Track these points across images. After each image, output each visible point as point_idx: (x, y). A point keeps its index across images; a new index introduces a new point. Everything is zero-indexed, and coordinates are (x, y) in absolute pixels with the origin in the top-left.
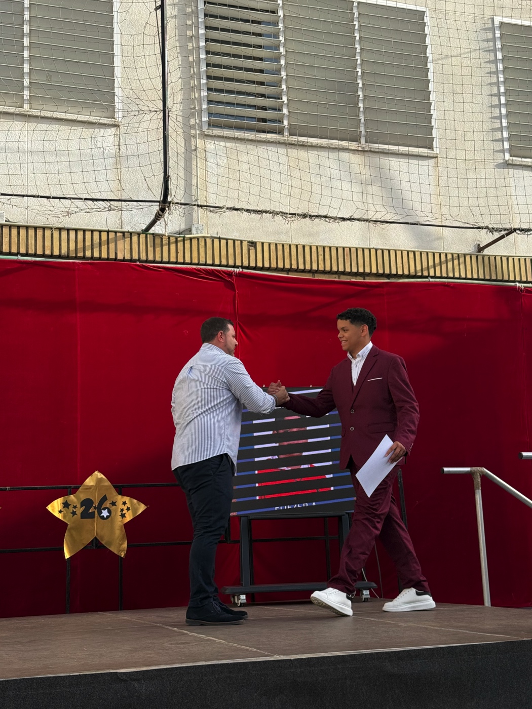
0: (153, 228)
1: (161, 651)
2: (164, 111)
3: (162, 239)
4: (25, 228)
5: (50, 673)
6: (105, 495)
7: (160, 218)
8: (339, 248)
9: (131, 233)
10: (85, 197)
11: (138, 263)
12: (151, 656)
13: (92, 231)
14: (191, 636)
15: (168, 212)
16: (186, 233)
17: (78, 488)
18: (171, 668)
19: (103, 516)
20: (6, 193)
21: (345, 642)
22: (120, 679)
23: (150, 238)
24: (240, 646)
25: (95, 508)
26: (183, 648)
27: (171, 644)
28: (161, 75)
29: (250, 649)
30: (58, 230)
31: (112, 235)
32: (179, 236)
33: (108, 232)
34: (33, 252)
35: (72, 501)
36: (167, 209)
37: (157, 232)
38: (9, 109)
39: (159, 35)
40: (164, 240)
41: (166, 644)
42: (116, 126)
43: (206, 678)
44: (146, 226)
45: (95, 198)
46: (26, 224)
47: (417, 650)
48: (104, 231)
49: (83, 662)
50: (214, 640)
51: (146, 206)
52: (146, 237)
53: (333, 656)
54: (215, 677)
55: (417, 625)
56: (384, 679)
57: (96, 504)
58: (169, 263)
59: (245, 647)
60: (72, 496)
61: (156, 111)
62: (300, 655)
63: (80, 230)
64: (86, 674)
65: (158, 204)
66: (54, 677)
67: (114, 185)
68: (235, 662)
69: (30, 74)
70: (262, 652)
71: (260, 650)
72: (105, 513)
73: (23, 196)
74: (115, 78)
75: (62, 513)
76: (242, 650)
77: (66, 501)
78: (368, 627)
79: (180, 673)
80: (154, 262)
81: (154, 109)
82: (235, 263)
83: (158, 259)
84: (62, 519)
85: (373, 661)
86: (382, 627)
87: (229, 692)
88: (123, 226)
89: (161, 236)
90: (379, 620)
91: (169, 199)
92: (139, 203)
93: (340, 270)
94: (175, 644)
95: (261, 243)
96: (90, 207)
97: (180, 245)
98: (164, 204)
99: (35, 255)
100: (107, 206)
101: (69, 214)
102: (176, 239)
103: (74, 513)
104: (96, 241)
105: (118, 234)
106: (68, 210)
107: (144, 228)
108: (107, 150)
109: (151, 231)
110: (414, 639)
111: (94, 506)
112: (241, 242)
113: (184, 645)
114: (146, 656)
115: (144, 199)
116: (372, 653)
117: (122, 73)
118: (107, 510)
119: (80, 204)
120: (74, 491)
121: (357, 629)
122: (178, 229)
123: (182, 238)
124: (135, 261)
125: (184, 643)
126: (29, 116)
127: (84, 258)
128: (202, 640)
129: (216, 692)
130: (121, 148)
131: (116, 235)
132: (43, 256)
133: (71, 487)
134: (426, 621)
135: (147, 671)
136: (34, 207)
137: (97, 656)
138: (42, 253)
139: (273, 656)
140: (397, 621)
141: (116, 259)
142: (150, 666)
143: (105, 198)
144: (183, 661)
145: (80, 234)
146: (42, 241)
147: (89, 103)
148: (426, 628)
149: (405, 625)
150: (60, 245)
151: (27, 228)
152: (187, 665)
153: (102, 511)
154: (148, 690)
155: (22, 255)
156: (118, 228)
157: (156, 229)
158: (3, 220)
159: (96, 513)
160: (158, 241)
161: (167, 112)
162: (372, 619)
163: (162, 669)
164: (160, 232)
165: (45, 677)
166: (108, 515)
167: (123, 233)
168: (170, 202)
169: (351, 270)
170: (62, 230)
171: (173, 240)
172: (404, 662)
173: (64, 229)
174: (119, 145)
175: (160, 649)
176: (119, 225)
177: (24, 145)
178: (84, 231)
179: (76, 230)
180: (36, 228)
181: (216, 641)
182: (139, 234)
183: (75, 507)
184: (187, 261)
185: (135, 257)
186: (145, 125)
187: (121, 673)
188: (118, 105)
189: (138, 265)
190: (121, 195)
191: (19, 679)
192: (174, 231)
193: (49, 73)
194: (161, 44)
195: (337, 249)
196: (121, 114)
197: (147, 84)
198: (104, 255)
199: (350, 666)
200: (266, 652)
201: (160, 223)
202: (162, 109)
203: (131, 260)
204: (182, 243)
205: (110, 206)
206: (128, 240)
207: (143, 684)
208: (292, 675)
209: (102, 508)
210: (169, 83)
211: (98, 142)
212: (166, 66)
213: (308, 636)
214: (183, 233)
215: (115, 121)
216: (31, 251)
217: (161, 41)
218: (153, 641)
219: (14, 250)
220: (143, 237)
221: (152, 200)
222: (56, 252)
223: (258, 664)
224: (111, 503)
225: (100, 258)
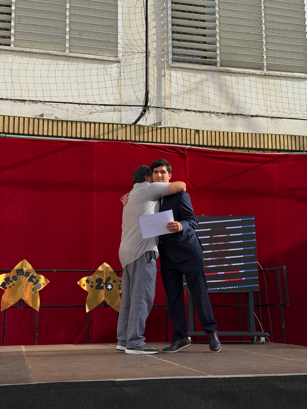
0: (139, 122)
1: (141, 369)
2: (146, 52)
3: (144, 128)
4: (66, 122)
5: (76, 380)
6: (110, 276)
7: (143, 116)
8: (249, 134)
9: (126, 125)
10: (100, 104)
11: (130, 142)
12: (135, 371)
13: (104, 124)
14: (159, 360)
15: (147, 112)
16: (158, 125)
17: (94, 272)
18: (147, 380)
19: (108, 288)
20: (56, 101)
21: (252, 368)
22: (117, 385)
23: (137, 127)
24: (188, 368)
25: (104, 283)
26: (154, 368)
27: (147, 365)
28: (145, 30)
29: (194, 370)
30: (84, 123)
31: (115, 126)
32: (154, 126)
33: (113, 124)
34: (70, 136)
35: (91, 279)
36: (147, 110)
37: (141, 124)
38: (58, 53)
39: (144, 7)
40: (145, 128)
41: (144, 365)
42: (119, 62)
43: (168, 387)
44: (135, 121)
45: (106, 104)
46: (66, 119)
47: (297, 375)
48: (111, 124)
49: (95, 374)
50: (172, 364)
51: (135, 109)
52: (135, 127)
53: (245, 377)
54: (173, 386)
55: (296, 360)
56: (277, 392)
57: (104, 281)
58: (148, 142)
59: (191, 369)
60: (91, 276)
61: (142, 53)
62: (224, 375)
63: (97, 123)
64: (97, 381)
65: (142, 107)
66: (78, 382)
67: (117, 96)
68: (185, 378)
69: (70, 32)
70: (201, 372)
71: (200, 371)
72: (109, 287)
73: (65, 103)
74: (118, 33)
75: (85, 286)
76: (189, 370)
77: (88, 279)
78: (265, 360)
79: (152, 383)
80: (139, 142)
81: (141, 51)
82: (187, 143)
83: (141, 140)
84: (85, 290)
85: (270, 381)
86: (274, 360)
87: (182, 395)
88: (122, 121)
89: (144, 127)
90: (272, 356)
91: (148, 105)
92: (132, 107)
93: (249, 147)
94: (149, 365)
95: (202, 131)
96: (103, 109)
97: (154, 132)
98: (146, 107)
99: (71, 137)
100: (112, 109)
101: (91, 113)
102: (152, 128)
103: (92, 286)
104: (106, 129)
105: (118, 125)
106: (90, 111)
107: (134, 122)
108: (113, 76)
109: (138, 124)
110: (295, 368)
111: (103, 282)
112: (191, 130)
113: (154, 366)
114: (132, 371)
115: (134, 105)
116: (269, 376)
117: (122, 31)
118: (110, 285)
119: (97, 107)
120: (91, 273)
121: (259, 361)
122: (153, 123)
123: (156, 128)
124: (128, 141)
125: (154, 365)
126: (69, 57)
127: (99, 139)
128: (165, 363)
129: (173, 395)
130: (121, 75)
131: (117, 126)
132: (76, 138)
133: (90, 271)
134: (301, 357)
135: (132, 381)
136: (71, 110)
137: (104, 370)
138: (75, 137)
139: (208, 375)
140: (283, 357)
141: (117, 140)
142: (134, 378)
143: (111, 104)
144: (154, 376)
145: (97, 125)
146: (75, 129)
147: (103, 48)
148: (302, 362)
149: (288, 360)
150: (86, 131)
151: (67, 122)
152: (156, 378)
153: (108, 285)
154: (133, 392)
155: (64, 137)
156: (118, 122)
157: (140, 123)
158: (53, 117)
159: (104, 286)
160: (142, 129)
161: (148, 53)
162: (268, 355)
163: (141, 380)
164: (143, 124)
165: (73, 382)
166: (112, 288)
167: (122, 125)
168: (149, 106)
169: (256, 147)
170: (87, 123)
171: (150, 129)
172: (289, 383)
173: (88, 122)
174: (120, 73)
175: (140, 368)
176: (119, 120)
177: (66, 74)
178: (99, 123)
179: (95, 123)
180: (72, 122)
181: (173, 364)
182: (131, 126)
183: (92, 283)
184: (158, 141)
185: (128, 139)
186: (135, 61)
187: (117, 381)
188: (120, 49)
189: (130, 143)
190: (121, 102)
191: (57, 382)
192: (151, 124)
193: (81, 31)
194: (145, 12)
195: (248, 134)
196: (121, 54)
197: (137, 37)
198: (111, 138)
199: (255, 384)
200: (204, 372)
201: (143, 119)
202: (145, 51)
203: (126, 141)
204: (156, 131)
205: (114, 109)
206: (124, 129)
207: (130, 388)
208: (219, 387)
209: (108, 283)
210: (149, 36)
211: (108, 72)
212: (148, 25)
213: (229, 363)
214: (156, 125)
215: (118, 59)
216: (69, 135)
217: (145, 11)
218: (137, 362)
219: (60, 135)
220: (133, 127)
221: (139, 105)
222: (83, 136)
223: (199, 380)
224: (112, 281)
225: (108, 140)
